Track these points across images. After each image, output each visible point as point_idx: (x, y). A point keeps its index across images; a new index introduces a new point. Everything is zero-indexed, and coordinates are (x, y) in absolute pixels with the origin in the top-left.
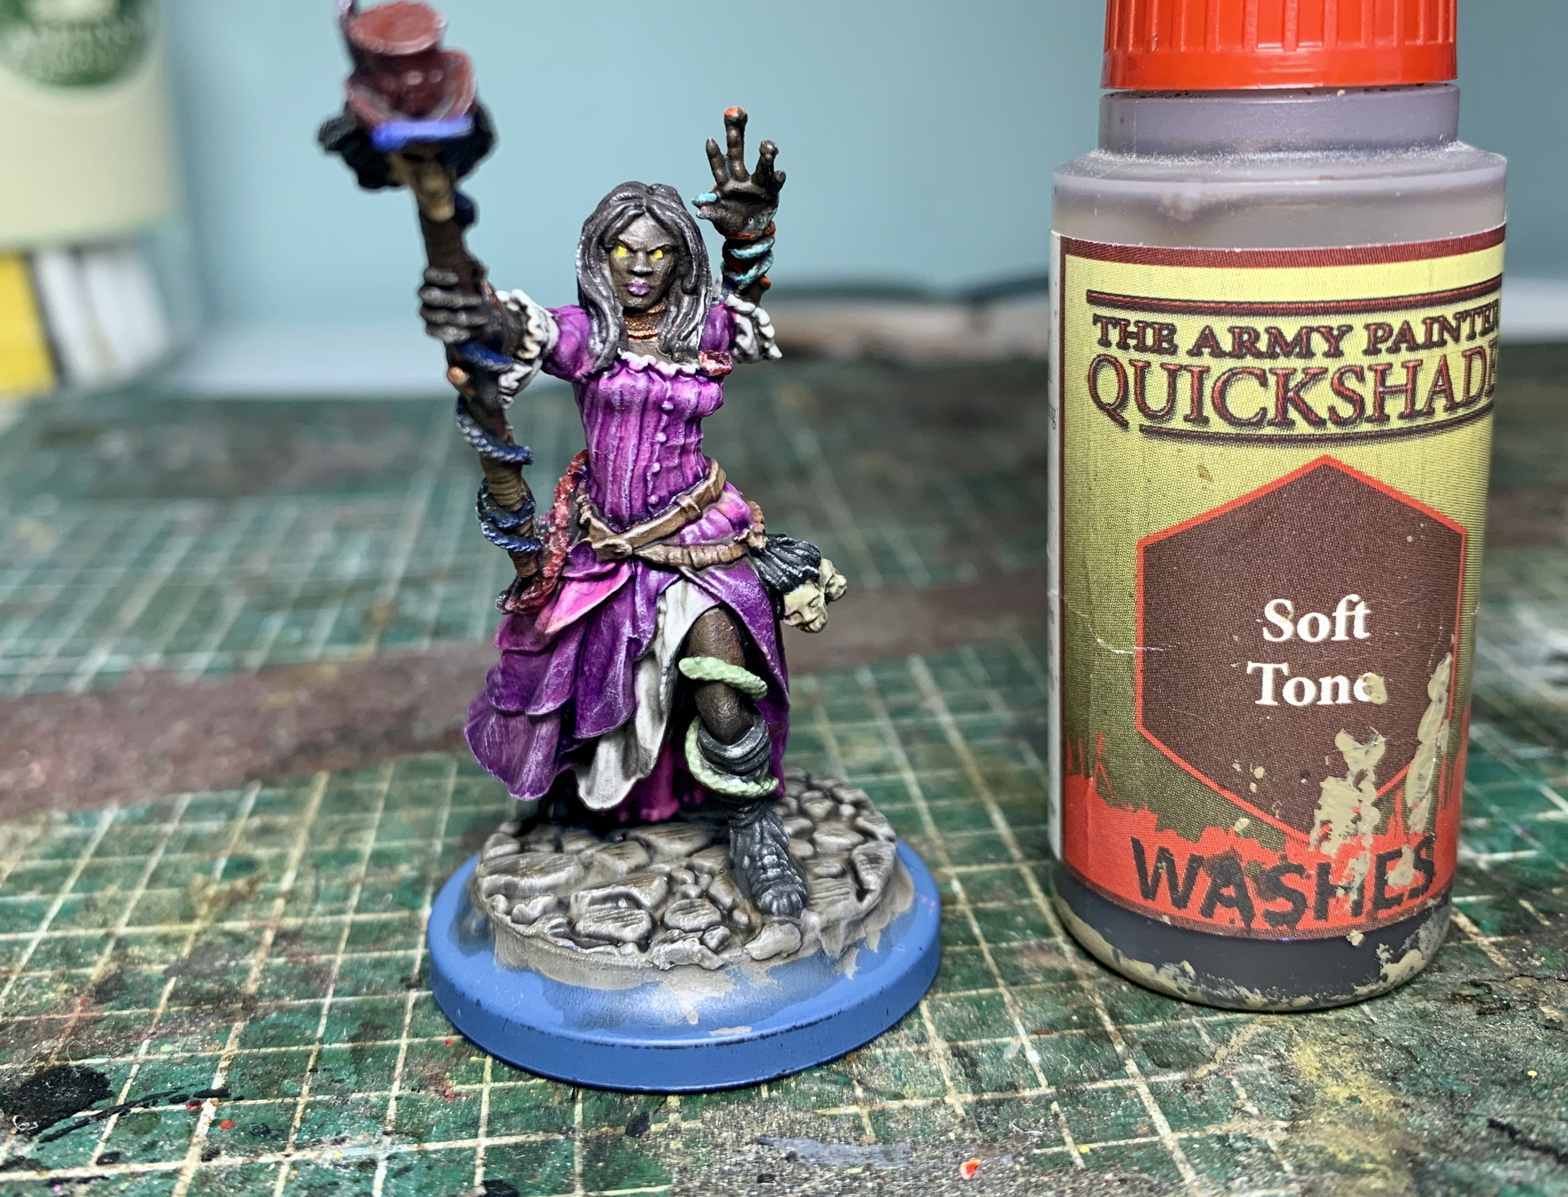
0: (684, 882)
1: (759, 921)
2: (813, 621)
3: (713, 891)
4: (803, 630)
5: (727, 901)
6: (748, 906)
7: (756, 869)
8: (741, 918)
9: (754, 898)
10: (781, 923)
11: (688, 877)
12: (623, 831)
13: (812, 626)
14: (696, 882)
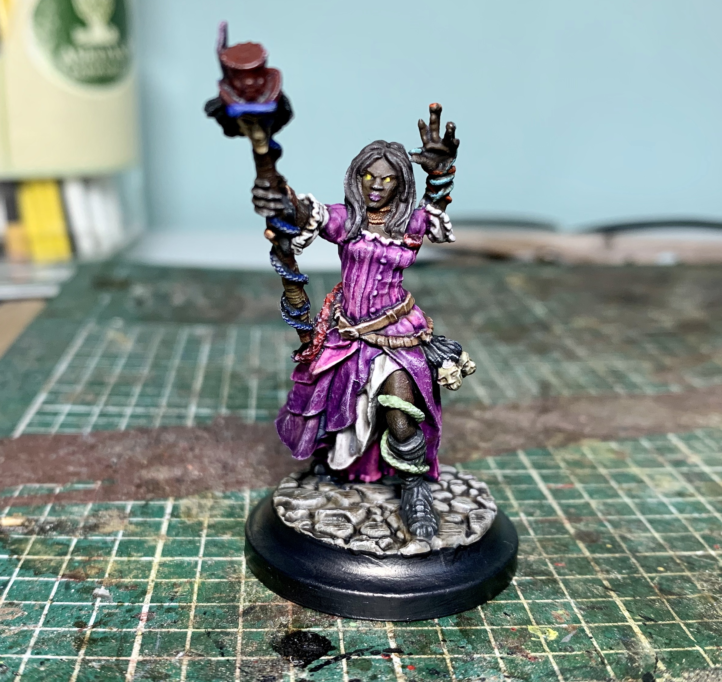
0: (375, 514)
1: (409, 538)
2: (452, 384)
3: (389, 520)
4: (448, 388)
5: (395, 525)
6: (404, 529)
7: (412, 511)
8: (400, 535)
9: (409, 526)
10: (421, 541)
11: (378, 512)
12: (351, 485)
13: (452, 386)
14: (382, 515)
